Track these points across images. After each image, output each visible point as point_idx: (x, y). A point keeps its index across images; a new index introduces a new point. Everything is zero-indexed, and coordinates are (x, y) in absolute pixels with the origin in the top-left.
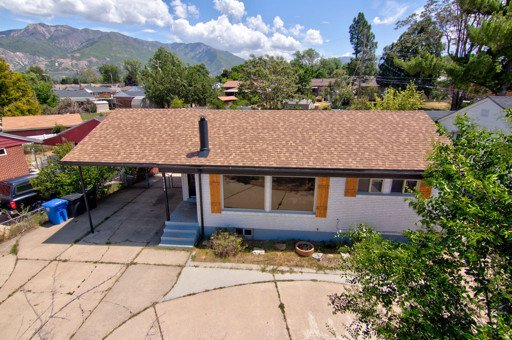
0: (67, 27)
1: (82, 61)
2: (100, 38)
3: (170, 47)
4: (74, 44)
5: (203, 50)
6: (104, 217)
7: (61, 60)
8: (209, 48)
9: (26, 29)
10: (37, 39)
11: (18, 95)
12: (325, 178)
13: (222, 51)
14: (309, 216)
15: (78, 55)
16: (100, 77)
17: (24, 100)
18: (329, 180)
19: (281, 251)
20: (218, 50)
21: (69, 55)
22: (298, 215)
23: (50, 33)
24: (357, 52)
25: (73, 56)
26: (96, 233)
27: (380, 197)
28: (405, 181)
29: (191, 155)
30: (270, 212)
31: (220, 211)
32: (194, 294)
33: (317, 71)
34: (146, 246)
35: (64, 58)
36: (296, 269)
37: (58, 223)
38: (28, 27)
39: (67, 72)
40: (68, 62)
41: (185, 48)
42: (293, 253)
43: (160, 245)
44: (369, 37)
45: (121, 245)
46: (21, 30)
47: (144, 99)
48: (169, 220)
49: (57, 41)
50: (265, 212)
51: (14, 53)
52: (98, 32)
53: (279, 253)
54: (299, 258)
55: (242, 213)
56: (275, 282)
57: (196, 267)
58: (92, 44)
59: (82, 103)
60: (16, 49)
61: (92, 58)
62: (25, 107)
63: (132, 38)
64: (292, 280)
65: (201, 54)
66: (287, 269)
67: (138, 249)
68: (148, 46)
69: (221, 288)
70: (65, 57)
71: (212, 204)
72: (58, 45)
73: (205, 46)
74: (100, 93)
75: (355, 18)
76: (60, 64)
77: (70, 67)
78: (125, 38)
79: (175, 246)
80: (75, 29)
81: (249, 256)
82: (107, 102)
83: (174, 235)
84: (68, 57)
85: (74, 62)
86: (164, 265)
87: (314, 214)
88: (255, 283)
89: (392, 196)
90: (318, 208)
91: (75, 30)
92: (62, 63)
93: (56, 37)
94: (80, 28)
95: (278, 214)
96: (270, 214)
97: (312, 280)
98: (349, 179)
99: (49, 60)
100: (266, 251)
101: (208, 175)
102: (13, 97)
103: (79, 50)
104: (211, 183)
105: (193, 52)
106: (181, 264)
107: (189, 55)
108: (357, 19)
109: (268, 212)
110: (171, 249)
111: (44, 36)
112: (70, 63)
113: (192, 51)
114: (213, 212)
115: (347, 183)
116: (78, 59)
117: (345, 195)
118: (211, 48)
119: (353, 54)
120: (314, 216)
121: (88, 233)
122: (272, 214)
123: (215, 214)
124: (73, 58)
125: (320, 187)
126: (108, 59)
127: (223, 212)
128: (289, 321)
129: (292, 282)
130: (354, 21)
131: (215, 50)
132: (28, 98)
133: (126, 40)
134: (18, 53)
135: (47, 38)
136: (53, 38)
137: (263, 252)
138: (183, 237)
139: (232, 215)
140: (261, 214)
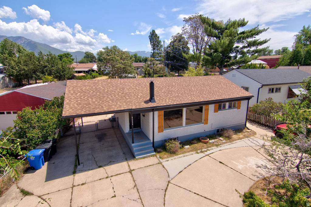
5: (25, 42)
8: (29, 41)
12: (207, 105)
13: (42, 43)
18: (208, 106)
19: (196, 144)
20: (38, 43)
24: (154, 49)
26: (81, 165)
27: (226, 111)
28: (233, 103)
29: (146, 102)
30: (185, 126)
31: (162, 131)
32: (181, 171)
34: (127, 161)
36: (209, 149)
42: (201, 143)
43: (137, 157)
44: (159, 42)
48: (133, 143)
50: (183, 127)
54: (205, 144)
55: (173, 130)
56: (208, 155)
57: (167, 161)
64: (213, 153)
66: (206, 150)
67: (125, 163)
69: (190, 165)
71: (159, 127)
73: (26, 39)
75: (151, 32)
79: (146, 155)
81: (183, 150)
83: (141, 150)
86: (150, 165)
87: (203, 123)
88: (201, 158)
90: (204, 120)
95: (189, 127)
96: (186, 127)
97: (219, 150)
98: (215, 104)
100: (190, 146)
101: (157, 112)
104: (159, 116)
106: (158, 162)
110: (144, 158)
115: (215, 106)
117: (214, 112)
118: (31, 41)
119: (152, 50)
121: (76, 166)
123: (160, 133)
125: (205, 110)
127: (164, 131)
128: (229, 166)
130: (150, 34)
131: (35, 43)
137: (188, 146)
138: (147, 150)
139: (168, 131)
140: (182, 128)
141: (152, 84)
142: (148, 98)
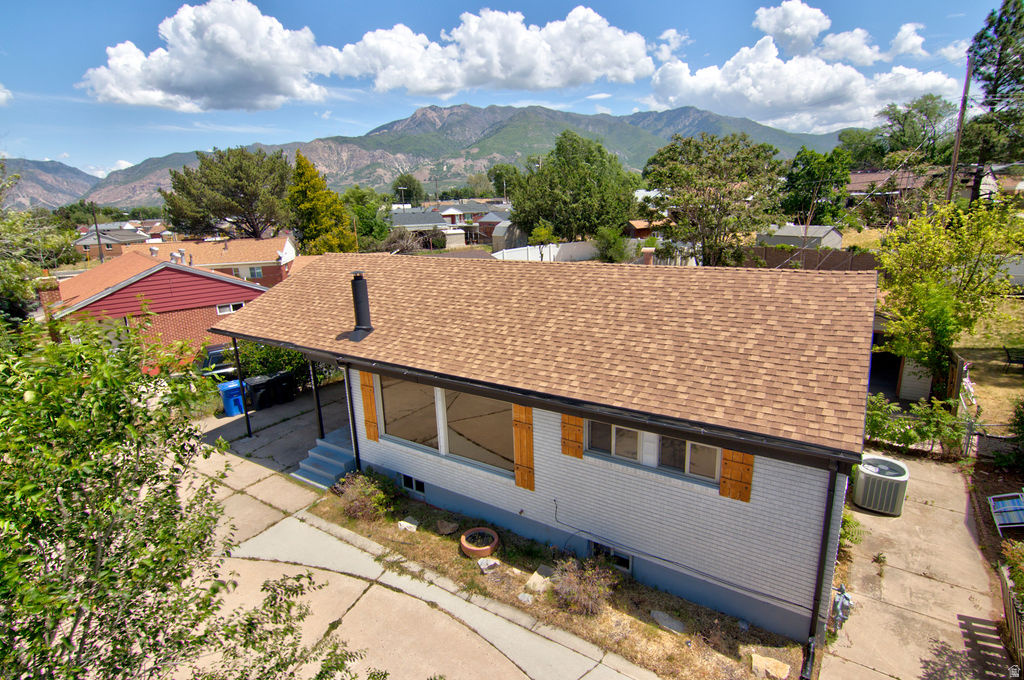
0: (467, 107)
1: (481, 161)
2: (511, 119)
3: (627, 122)
4: (472, 134)
5: (693, 121)
6: (282, 418)
7: (452, 161)
8: (705, 115)
9: (413, 118)
10: (424, 130)
11: (330, 223)
12: (525, 407)
13: (735, 119)
14: (505, 480)
15: (475, 151)
16: (491, 186)
17: (335, 231)
18: (531, 413)
20: (725, 118)
21: (463, 152)
22: (489, 474)
23: (441, 118)
25: (468, 152)
26: (254, 437)
27: (631, 470)
28: (689, 443)
30: (446, 457)
31: (376, 438)
32: (257, 560)
33: (947, 148)
34: (282, 471)
35: (455, 158)
36: (429, 575)
37: (232, 415)
38: (415, 114)
39: (458, 180)
40: (459, 164)
41: (656, 120)
42: (456, 545)
43: (293, 474)
45: (259, 463)
46: (406, 120)
47: (510, 226)
48: (322, 437)
49: (449, 132)
50: (438, 455)
51: (394, 154)
52: (510, 108)
53: (435, 538)
54: (457, 556)
56: (373, 583)
57: (303, 521)
58: (498, 131)
59: (421, 233)
60: (396, 149)
61: (495, 154)
62: (335, 242)
63: (562, 112)
64: (399, 590)
65: (687, 129)
66: (416, 569)
67: (268, 471)
68: (587, 125)
69: (295, 564)
70: (456, 156)
71: (368, 422)
72: (450, 138)
73: (698, 111)
74: (475, 215)
76: (450, 168)
77: (463, 171)
78: (550, 114)
79: (308, 480)
80: (476, 108)
81: (386, 528)
82: (463, 232)
83: (317, 464)
84: (461, 156)
85: (470, 162)
88: (345, 574)
89: (661, 474)
90: (517, 467)
91: (475, 111)
92: (452, 166)
93: (450, 125)
94: (483, 107)
96: (444, 461)
97: (429, 602)
98: (566, 417)
99: (436, 162)
100: (418, 528)
101: (358, 372)
102: (323, 226)
103: (478, 142)
104: (363, 386)
105: (672, 128)
106: (289, 510)
107: (662, 134)
108: (998, 14)
109: (442, 457)
110: (302, 485)
111: (433, 124)
112: (463, 165)
113: (669, 126)
114: (369, 437)
115: (564, 425)
116: (475, 158)
117: (564, 451)
118: (710, 115)
120: (513, 482)
121: (245, 436)
122: (448, 462)
123: (371, 442)
124: (468, 156)
125: (516, 423)
126: (519, 154)
127: (382, 441)
129: (395, 593)
132: (341, 228)
133: (551, 117)
134: (399, 155)
135: (437, 128)
136: (446, 127)
137: (413, 528)
138: (325, 470)
140: (430, 456)
141: (358, 283)
142: (350, 324)
